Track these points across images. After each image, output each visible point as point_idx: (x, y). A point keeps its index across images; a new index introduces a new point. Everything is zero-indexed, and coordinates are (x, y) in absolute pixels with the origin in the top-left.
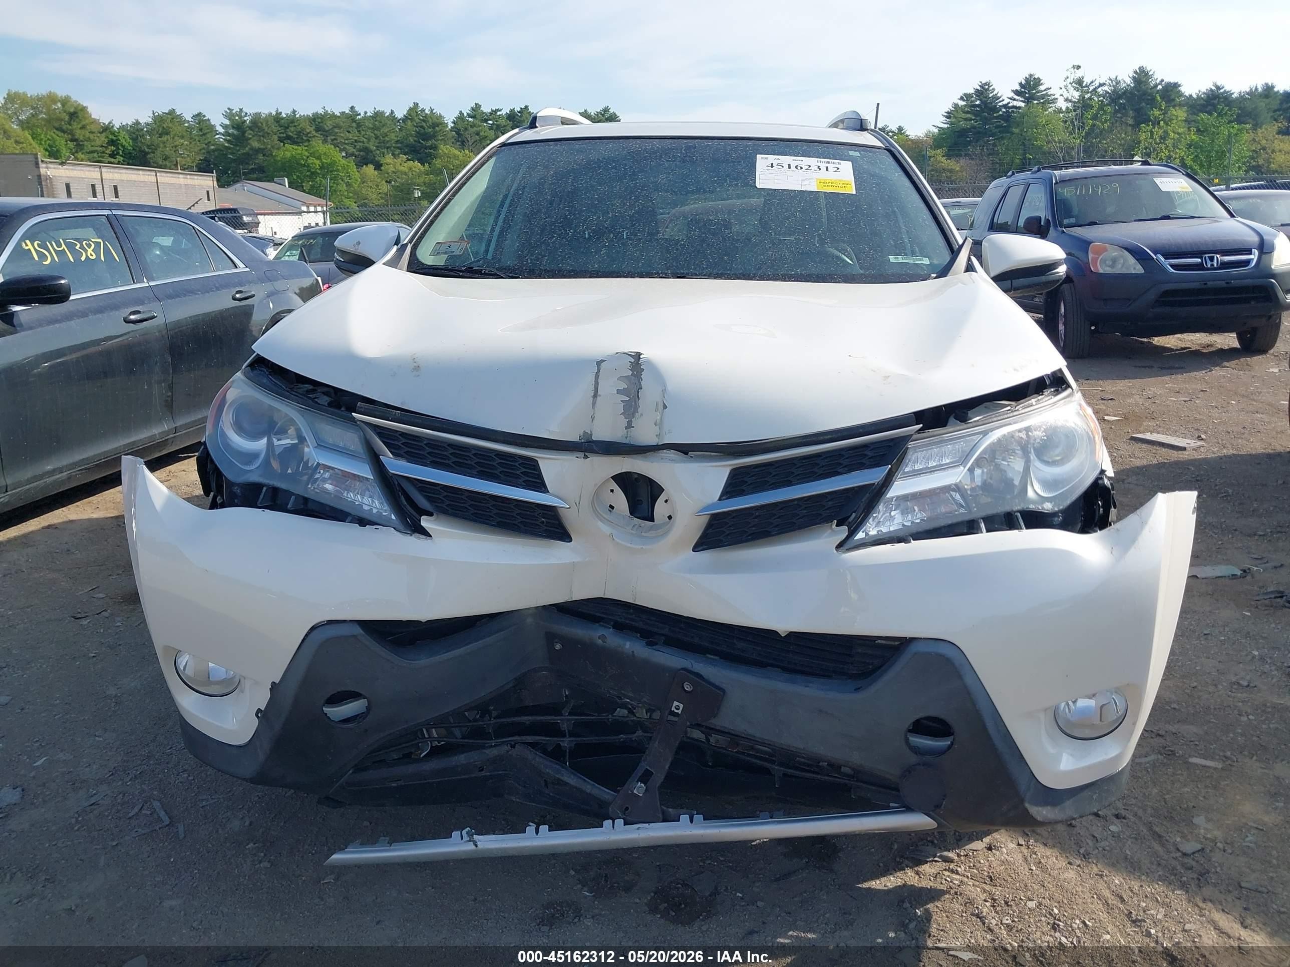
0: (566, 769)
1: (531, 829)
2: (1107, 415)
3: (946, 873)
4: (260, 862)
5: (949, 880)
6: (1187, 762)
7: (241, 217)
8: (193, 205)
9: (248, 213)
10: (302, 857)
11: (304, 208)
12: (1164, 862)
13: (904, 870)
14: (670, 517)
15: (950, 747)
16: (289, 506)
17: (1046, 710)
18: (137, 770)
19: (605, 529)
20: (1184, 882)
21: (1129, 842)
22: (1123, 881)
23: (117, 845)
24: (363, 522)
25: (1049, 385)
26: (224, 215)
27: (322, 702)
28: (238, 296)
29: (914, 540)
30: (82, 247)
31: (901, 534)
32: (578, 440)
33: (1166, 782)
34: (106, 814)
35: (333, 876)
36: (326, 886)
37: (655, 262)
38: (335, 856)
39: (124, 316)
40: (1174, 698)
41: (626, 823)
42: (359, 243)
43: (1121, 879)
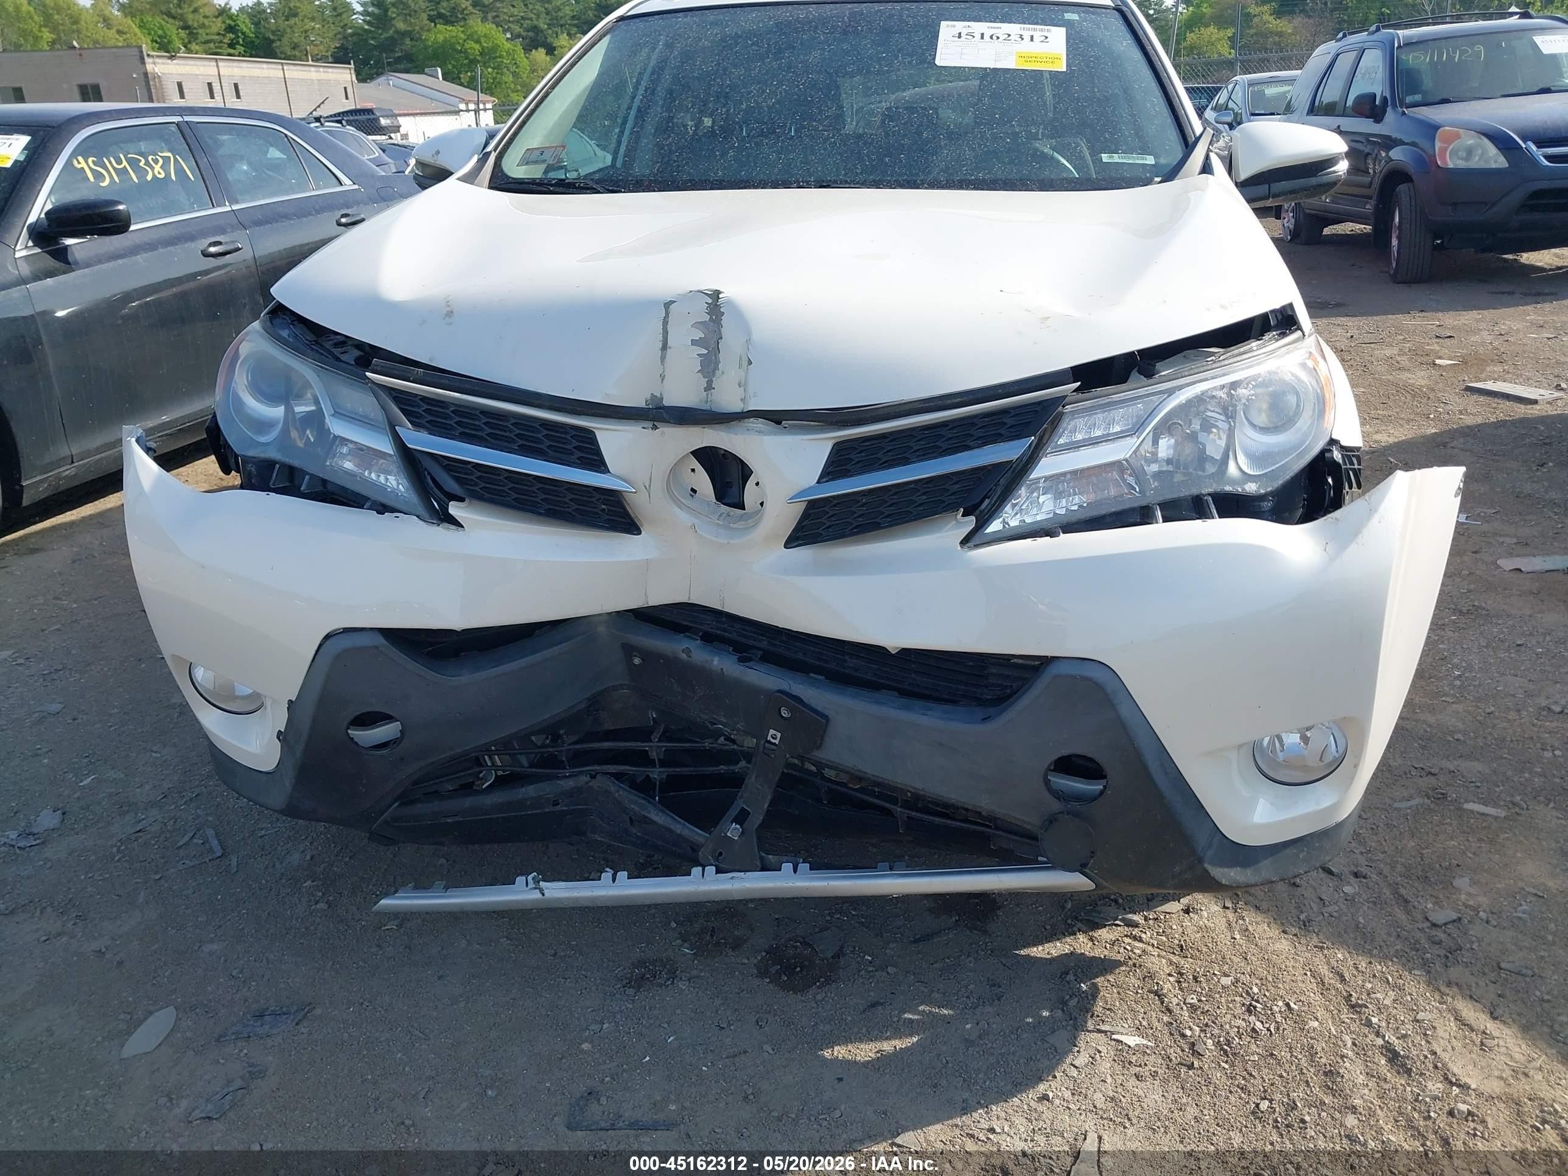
0: (654, 806)
1: (607, 875)
2: (1440, 358)
3: (1127, 940)
4: (317, 903)
5: (1129, 948)
6: (1460, 809)
7: (377, 120)
8: (319, 106)
9: (384, 114)
10: (365, 898)
11: (462, 106)
12: (1405, 933)
13: (1075, 934)
14: (762, 504)
15: (1102, 793)
16: (302, 489)
17: (1240, 747)
18: (193, 792)
19: (684, 517)
20: (1428, 960)
21: (1365, 908)
22: (1347, 955)
23: (160, 878)
24: (382, 509)
25: (1275, 326)
26: (356, 118)
27: (345, 724)
28: (343, 220)
29: (1064, 533)
30: (147, 163)
31: (1049, 526)
32: (643, 405)
33: (1428, 833)
34: (153, 842)
35: (396, 922)
36: (387, 932)
37: (796, 166)
38: (383, 902)
39: (202, 248)
40: (1461, 726)
41: (719, 871)
42: (438, 152)
43: (1346, 954)
